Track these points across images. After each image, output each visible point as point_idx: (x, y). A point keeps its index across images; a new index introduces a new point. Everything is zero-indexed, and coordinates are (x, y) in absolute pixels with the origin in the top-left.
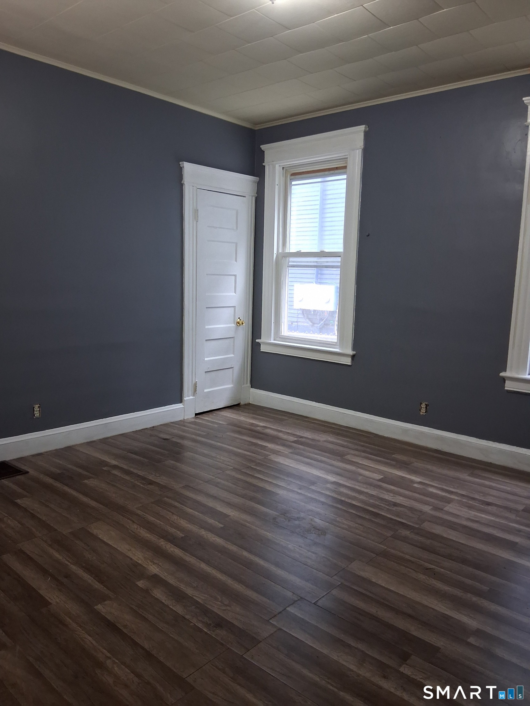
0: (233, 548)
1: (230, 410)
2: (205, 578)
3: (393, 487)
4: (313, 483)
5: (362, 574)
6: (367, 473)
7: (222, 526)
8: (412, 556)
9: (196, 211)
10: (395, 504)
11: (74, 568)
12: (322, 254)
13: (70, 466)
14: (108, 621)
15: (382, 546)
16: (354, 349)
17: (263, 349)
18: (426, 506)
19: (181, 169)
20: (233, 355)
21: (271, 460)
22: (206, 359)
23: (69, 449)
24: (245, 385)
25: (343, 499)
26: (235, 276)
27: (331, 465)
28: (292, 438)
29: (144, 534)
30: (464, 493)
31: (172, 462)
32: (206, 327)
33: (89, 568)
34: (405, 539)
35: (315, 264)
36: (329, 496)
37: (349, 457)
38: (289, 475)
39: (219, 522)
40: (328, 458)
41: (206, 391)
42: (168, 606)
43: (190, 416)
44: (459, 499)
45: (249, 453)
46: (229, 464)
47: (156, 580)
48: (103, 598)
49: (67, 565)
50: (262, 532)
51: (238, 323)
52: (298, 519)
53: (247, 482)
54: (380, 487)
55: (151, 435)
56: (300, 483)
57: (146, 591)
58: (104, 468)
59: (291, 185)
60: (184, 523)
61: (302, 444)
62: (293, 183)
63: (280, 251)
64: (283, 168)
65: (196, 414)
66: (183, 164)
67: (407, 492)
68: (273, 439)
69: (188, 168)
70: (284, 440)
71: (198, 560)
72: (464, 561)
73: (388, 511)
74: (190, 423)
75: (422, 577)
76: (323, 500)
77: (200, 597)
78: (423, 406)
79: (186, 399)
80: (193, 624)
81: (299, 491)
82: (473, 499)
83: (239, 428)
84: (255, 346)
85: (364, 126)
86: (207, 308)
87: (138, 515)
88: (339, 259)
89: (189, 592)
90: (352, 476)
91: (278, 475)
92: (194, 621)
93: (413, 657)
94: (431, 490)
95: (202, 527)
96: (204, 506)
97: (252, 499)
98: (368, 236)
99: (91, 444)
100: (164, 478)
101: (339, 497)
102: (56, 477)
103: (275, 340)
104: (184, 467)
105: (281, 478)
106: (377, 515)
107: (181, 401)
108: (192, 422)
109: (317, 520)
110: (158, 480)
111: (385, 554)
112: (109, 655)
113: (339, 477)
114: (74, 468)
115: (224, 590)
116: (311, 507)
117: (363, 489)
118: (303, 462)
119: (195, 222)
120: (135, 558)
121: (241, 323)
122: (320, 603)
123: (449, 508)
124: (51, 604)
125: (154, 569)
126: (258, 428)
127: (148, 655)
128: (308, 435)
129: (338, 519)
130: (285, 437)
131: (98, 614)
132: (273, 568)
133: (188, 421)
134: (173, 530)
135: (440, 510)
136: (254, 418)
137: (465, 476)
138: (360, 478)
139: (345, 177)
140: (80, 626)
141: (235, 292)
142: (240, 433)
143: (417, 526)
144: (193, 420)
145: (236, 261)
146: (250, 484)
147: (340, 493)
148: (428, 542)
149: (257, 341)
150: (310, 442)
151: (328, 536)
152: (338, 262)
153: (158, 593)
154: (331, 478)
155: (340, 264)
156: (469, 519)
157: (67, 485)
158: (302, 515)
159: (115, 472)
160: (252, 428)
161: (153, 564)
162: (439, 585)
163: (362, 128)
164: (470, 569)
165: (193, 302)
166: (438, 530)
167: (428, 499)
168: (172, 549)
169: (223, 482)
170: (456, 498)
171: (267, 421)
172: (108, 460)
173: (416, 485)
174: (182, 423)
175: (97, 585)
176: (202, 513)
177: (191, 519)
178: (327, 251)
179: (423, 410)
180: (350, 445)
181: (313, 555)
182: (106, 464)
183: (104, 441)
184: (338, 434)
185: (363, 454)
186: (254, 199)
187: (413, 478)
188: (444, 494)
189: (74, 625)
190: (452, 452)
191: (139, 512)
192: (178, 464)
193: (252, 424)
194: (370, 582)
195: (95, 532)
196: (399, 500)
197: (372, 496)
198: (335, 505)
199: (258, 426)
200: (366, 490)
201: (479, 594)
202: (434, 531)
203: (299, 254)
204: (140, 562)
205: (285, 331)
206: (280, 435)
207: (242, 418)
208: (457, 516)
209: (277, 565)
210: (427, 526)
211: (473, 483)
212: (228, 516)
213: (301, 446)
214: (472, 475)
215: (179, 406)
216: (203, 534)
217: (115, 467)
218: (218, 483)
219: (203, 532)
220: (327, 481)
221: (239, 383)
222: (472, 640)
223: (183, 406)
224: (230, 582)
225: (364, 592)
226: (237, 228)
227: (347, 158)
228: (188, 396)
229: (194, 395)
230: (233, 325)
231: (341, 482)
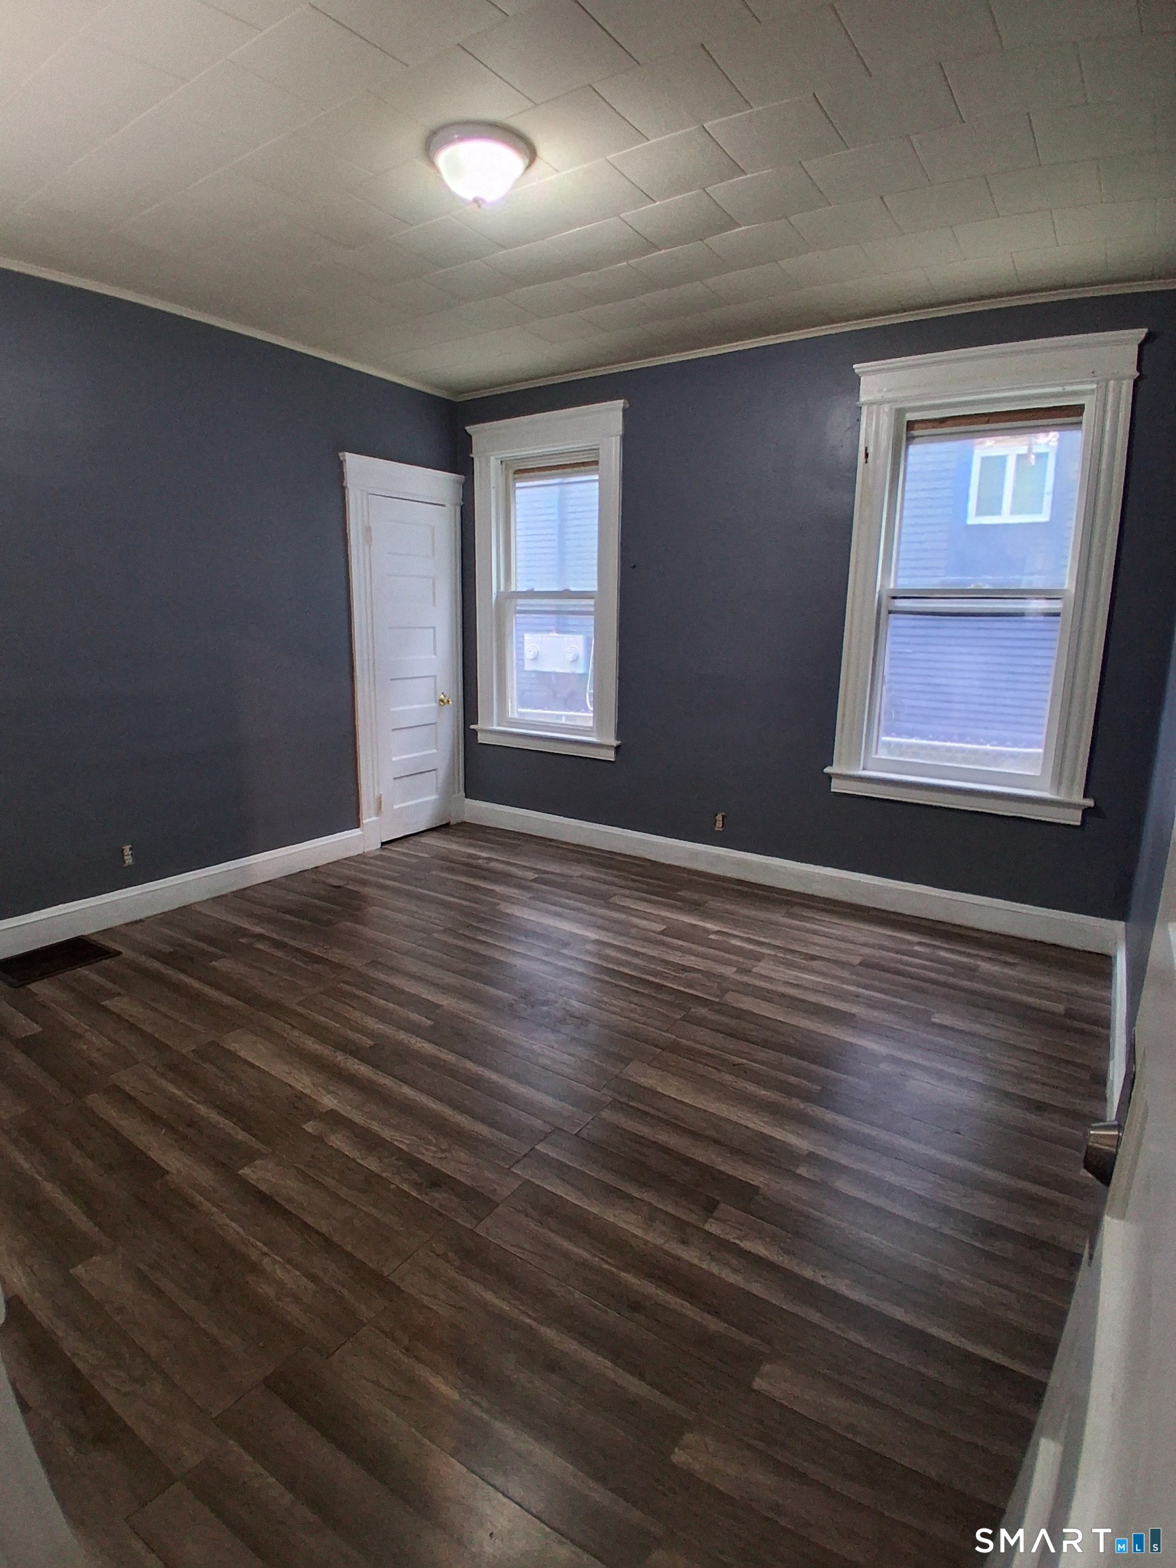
0: (451, 1058)
1: (435, 834)
2: (407, 1109)
3: (681, 943)
4: (566, 945)
5: (643, 1081)
6: (643, 923)
7: (433, 1023)
8: (712, 1047)
9: (368, 530)
10: (685, 969)
11: (202, 1109)
12: (566, 594)
13: (188, 940)
14: (260, 1192)
15: (669, 1035)
16: (618, 737)
17: (481, 739)
18: (729, 968)
19: (341, 464)
20: (435, 751)
21: (501, 912)
22: (394, 759)
23: (185, 910)
24: (456, 795)
25: (610, 966)
26: (434, 628)
27: (592, 914)
28: (531, 875)
29: (312, 1045)
30: (777, 943)
31: (348, 924)
32: (392, 709)
33: (228, 1109)
34: (700, 1022)
35: (554, 609)
36: (590, 963)
37: (616, 900)
38: (528, 933)
39: (426, 1017)
40: (588, 903)
41: (395, 807)
42: (354, 1160)
43: (373, 845)
44: (773, 953)
45: (467, 903)
46: (438, 922)
47: (334, 1119)
48: (250, 1156)
49: (190, 1105)
50: (495, 1029)
51: (443, 701)
52: (546, 1003)
53: (464, 949)
54: (663, 943)
55: (314, 882)
56: (545, 946)
57: (320, 1139)
58: (241, 940)
59: (515, 488)
60: (372, 1023)
61: (545, 883)
62: (518, 485)
63: (502, 589)
64: (501, 462)
65: (383, 844)
66: (344, 456)
67: (701, 949)
68: (503, 878)
69: (352, 461)
70: (519, 878)
71: (397, 1081)
72: (786, 1049)
73: (676, 979)
74: (376, 858)
75: (728, 1078)
76: (581, 970)
77: (403, 1141)
78: (719, 817)
79: (365, 821)
80: (394, 1186)
81: (546, 959)
82: (793, 952)
83: (450, 863)
84: (469, 736)
85: (622, 401)
86: (391, 680)
87: (300, 1015)
88: (592, 602)
89: (387, 1134)
90: (623, 929)
91: (512, 935)
92: (397, 1180)
93: (722, 1205)
94: (734, 942)
95: (400, 1027)
96: (402, 992)
97: (477, 977)
98: (634, 567)
99: (218, 900)
100: (337, 951)
101: (605, 964)
102: (168, 959)
103: (499, 725)
104: (370, 933)
105: (518, 941)
106: (660, 987)
107: (357, 824)
108: (377, 856)
109: (574, 1003)
110: (330, 956)
111: (674, 1048)
112: (265, 1249)
113: (604, 933)
114: (195, 942)
115: (442, 1128)
116: (562, 982)
117: (638, 949)
118: (548, 912)
119: (367, 548)
120: (299, 1086)
121: (445, 701)
122: (584, 1134)
123: (762, 968)
124: (168, 1172)
125: (328, 1102)
126: (480, 861)
127: (328, 1244)
128: (554, 868)
129: (605, 999)
130: (520, 873)
131: (244, 1183)
132: (513, 1086)
133: (371, 856)
134: (355, 1036)
135: (746, 971)
136: (470, 845)
137: (779, 917)
138: (633, 931)
139: (596, 477)
140: (219, 1206)
141: (435, 654)
142: (451, 870)
143: (717, 1000)
144: (378, 853)
145: (434, 604)
146: (471, 952)
147: (607, 958)
148: (733, 1023)
149: (472, 727)
150: (559, 879)
151: (593, 1027)
152: (591, 605)
153: (338, 1141)
154: (592, 935)
155: (593, 609)
156: (786, 983)
157: (183, 971)
158: (552, 996)
159: (260, 946)
160: (471, 861)
161: (328, 1094)
162: (752, 1088)
163: (620, 403)
164: (794, 1060)
165: (369, 670)
166: (747, 1004)
167: (730, 956)
168: (356, 1067)
169: (429, 952)
170: (769, 952)
171: (491, 849)
172: (246, 925)
173: (712, 937)
174: (361, 859)
175: (241, 1136)
176: (401, 1005)
177: (382, 1015)
178: (573, 589)
179: (719, 824)
180: (617, 880)
181: (571, 1058)
182: (244, 933)
183: (241, 894)
184: (599, 865)
185: (636, 894)
186: (458, 509)
187: (709, 926)
188: (751, 947)
189: (207, 1205)
190: (760, 881)
191: (300, 1009)
192: (359, 927)
193: (470, 856)
194: (655, 1093)
195: (234, 1047)
196: (690, 961)
197: (652, 959)
198: (598, 976)
199: (479, 858)
200: (643, 950)
201: (807, 1097)
202: (741, 1006)
203: (531, 594)
204: (307, 1091)
205: (515, 710)
206: (514, 870)
207: (454, 847)
208: (771, 979)
209: (516, 1077)
210: (730, 998)
211: (790, 927)
212: (439, 1006)
213: (544, 887)
214: (790, 915)
215: (356, 832)
216: (403, 1039)
217: (260, 937)
218: (423, 954)
219: (403, 1036)
220: (585, 940)
221: (446, 794)
222: (802, 1171)
223: (360, 833)
224: (447, 1112)
225: (647, 1109)
226: (433, 555)
227: (598, 449)
228: (369, 817)
229: (377, 815)
230: (434, 704)
231: (606, 940)
